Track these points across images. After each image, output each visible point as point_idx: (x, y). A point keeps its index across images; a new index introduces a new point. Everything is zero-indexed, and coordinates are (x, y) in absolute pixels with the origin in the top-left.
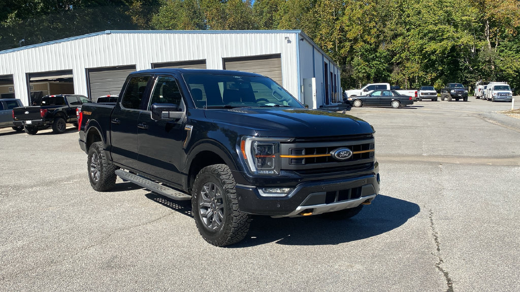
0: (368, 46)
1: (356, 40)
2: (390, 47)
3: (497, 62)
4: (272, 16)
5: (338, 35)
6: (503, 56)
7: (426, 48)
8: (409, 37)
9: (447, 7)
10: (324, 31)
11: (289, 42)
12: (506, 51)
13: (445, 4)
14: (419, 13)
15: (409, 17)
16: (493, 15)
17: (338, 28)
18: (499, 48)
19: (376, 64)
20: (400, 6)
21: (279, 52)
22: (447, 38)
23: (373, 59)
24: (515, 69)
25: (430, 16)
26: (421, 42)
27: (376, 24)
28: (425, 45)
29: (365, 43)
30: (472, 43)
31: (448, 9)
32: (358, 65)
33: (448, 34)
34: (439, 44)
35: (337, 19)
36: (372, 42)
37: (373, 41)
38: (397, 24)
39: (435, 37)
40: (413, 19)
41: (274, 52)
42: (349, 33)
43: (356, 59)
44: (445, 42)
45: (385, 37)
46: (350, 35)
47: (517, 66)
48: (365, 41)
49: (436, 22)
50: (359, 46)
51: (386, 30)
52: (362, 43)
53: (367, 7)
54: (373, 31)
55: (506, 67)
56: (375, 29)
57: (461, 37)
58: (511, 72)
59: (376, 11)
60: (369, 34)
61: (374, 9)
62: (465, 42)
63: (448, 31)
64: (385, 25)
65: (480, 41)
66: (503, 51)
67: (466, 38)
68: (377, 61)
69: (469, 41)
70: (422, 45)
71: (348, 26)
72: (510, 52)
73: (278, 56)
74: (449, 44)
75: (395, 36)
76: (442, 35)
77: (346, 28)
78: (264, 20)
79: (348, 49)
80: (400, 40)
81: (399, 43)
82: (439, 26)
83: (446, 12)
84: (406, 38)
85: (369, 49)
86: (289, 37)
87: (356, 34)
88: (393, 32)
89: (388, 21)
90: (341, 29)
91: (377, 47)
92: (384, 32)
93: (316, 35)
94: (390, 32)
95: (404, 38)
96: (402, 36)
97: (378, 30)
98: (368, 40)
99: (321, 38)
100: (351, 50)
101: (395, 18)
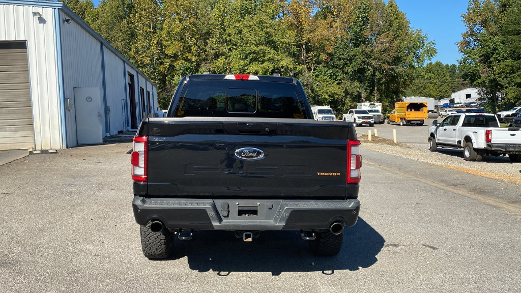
0: (189, 64)
1: (175, 57)
2: (212, 67)
3: (315, 86)
5: (157, 50)
6: (319, 81)
7: (248, 69)
8: (231, 58)
9: (267, 27)
10: (140, 45)
11: (42, 21)
12: (321, 75)
13: (266, 25)
14: (240, 32)
15: (230, 36)
16: (309, 41)
17: (156, 42)
18: (315, 72)
20: (220, 24)
21: (22, 38)
22: (269, 60)
24: (330, 94)
25: (251, 36)
26: (242, 62)
27: (197, 41)
28: (247, 66)
29: (186, 60)
30: (291, 66)
31: (269, 30)
33: (269, 56)
34: (261, 65)
35: (155, 32)
37: (194, 59)
38: (218, 43)
39: (256, 58)
40: (235, 38)
41: (12, 38)
42: (168, 49)
43: (176, 78)
44: (266, 63)
45: (207, 55)
46: (170, 51)
47: (331, 90)
48: (187, 60)
49: (258, 42)
50: (179, 64)
51: (207, 48)
52: (182, 61)
53: (186, 22)
54: (194, 49)
55: (322, 91)
56: (196, 47)
57: (282, 60)
58: (327, 97)
59: (196, 27)
60: (190, 52)
61: (195, 25)
62: (286, 64)
63: (269, 53)
64: (206, 44)
65: (299, 64)
66: (318, 75)
67: (286, 62)
69: (289, 65)
70: (244, 66)
71: (167, 41)
72: (325, 78)
73: (21, 45)
74: (270, 66)
75: (216, 56)
76: (264, 56)
77: (165, 43)
79: (167, 66)
80: (222, 59)
81: (221, 63)
82: (261, 47)
83: (267, 33)
84: (228, 58)
85: (189, 68)
86: (41, 13)
87: (176, 50)
88: (214, 52)
89: (208, 39)
90: (160, 43)
91: (198, 65)
92: (205, 51)
93: (131, 48)
94: (211, 51)
95: (226, 58)
96: (224, 55)
97: (199, 47)
98: (189, 58)
99: (137, 52)
100: (171, 67)
101: (216, 36)
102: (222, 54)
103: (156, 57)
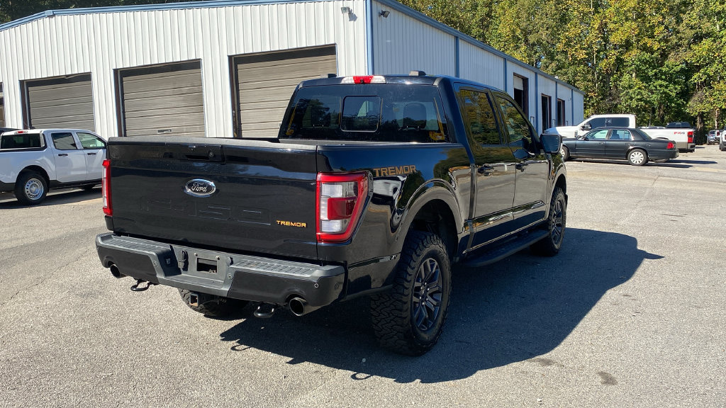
0: (647, 56)
1: (627, 45)
2: (688, 56)
4: (491, 11)
5: (596, 38)
11: (352, 17)
17: (596, 26)
19: (661, 86)
23: (656, 77)
27: (664, 18)
29: (642, 50)
32: (630, 87)
35: (595, 11)
36: (655, 48)
37: (656, 46)
38: (701, 17)
42: (615, 34)
43: (626, 77)
45: (680, 39)
46: (615, 39)
48: (645, 48)
50: (633, 56)
51: (681, 28)
52: (637, 51)
54: (658, 30)
56: (662, 28)
60: (652, 36)
64: (679, 21)
68: (662, 79)
71: (615, 22)
75: (698, 38)
77: (611, 26)
78: (478, 18)
79: (612, 60)
80: (706, 43)
84: (719, 40)
85: (648, 61)
86: (351, 8)
87: (627, 34)
88: (693, 32)
89: (684, 13)
90: (603, 27)
91: (664, 55)
92: (678, 32)
93: (559, 39)
94: (688, 31)
95: (714, 41)
96: (711, 36)
97: (666, 27)
98: (648, 45)
99: (568, 44)
100: (619, 61)
101: (698, 6)
102: (708, 35)
103: (595, 48)
